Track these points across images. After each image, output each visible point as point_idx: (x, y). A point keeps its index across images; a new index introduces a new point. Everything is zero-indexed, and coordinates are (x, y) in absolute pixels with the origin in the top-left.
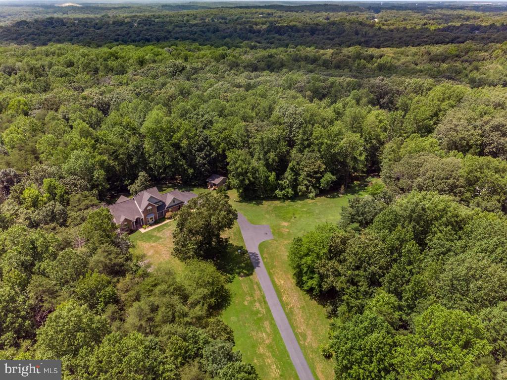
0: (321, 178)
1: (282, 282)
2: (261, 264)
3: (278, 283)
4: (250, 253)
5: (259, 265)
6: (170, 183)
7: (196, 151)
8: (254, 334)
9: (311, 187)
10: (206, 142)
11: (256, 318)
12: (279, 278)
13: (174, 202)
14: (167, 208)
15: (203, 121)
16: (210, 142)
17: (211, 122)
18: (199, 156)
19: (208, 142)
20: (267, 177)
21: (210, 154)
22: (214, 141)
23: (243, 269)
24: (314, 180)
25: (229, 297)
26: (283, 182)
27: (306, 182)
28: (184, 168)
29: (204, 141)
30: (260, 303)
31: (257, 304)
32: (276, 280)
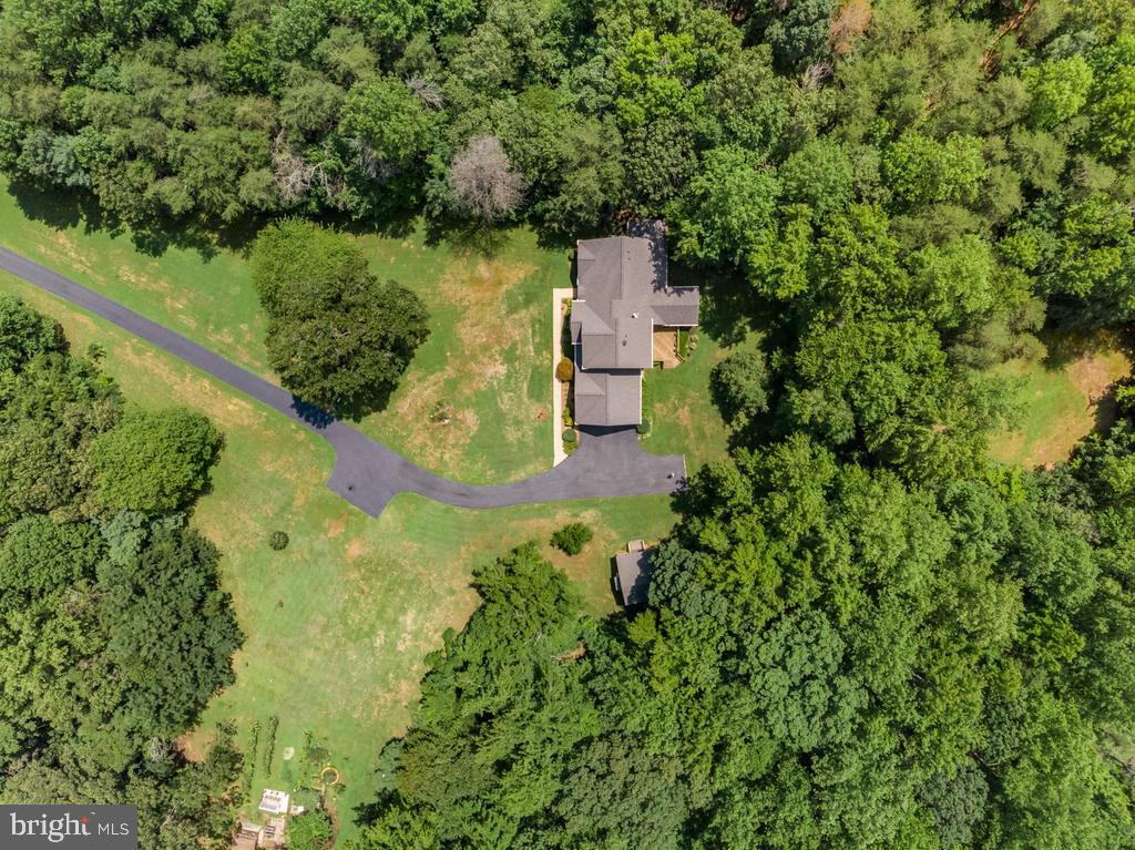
1: (230, 407)
3: (235, 401)
8: (192, 295)
11: (212, 318)
12: (240, 411)
30: (228, 345)
31: (230, 340)
32: (243, 403)
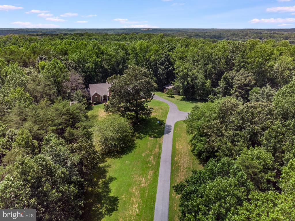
0: (250, 90)
1: (181, 147)
2: (171, 133)
3: (177, 147)
4: (167, 125)
5: (169, 133)
7: (159, 65)
8: (136, 176)
9: (240, 97)
10: (167, 59)
11: (144, 166)
16: (170, 59)
18: (160, 68)
19: (168, 59)
20: (204, 83)
21: (169, 67)
23: (155, 133)
24: (243, 92)
25: (134, 148)
26: (216, 89)
27: (237, 93)
30: (154, 157)
31: (152, 157)
32: (177, 145)
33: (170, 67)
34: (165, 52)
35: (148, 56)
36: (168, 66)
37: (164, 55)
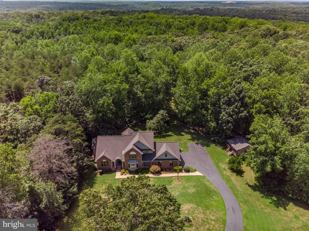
6: (193, 129)
7: (224, 104)
13: (166, 156)
14: (156, 160)
15: (247, 71)
16: (244, 97)
17: (256, 74)
18: (225, 111)
19: (241, 96)
22: (250, 98)
28: (207, 118)
29: (236, 94)
33: (242, 112)
34: (236, 82)
35: (205, 87)
36: (240, 108)
37: (234, 89)
